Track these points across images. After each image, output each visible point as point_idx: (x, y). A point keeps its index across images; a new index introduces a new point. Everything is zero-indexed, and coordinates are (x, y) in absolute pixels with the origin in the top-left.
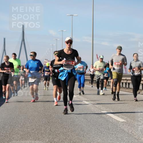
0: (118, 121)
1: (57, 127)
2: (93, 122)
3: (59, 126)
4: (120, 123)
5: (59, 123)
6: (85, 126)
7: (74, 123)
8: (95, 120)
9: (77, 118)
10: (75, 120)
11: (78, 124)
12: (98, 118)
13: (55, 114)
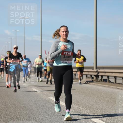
0: (62, 105)
1: (11, 112)
2: (41, 107)
3: (13, 111)
4: (63, 107)
5: (13, 108)
6: (35, 110)
7: (26, 107)
8: (43, 105)
9: (28, 104)
10: (27, 105)
11: (29, 109)
12: (46, 103)
13: (9, 101)
